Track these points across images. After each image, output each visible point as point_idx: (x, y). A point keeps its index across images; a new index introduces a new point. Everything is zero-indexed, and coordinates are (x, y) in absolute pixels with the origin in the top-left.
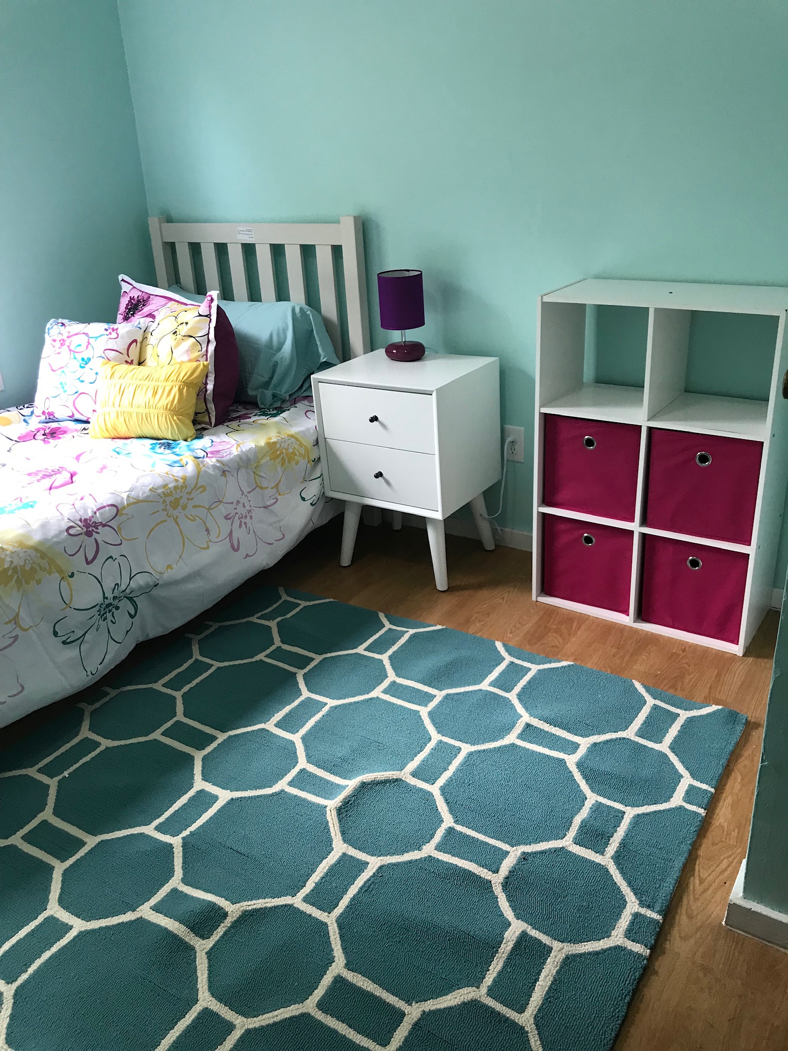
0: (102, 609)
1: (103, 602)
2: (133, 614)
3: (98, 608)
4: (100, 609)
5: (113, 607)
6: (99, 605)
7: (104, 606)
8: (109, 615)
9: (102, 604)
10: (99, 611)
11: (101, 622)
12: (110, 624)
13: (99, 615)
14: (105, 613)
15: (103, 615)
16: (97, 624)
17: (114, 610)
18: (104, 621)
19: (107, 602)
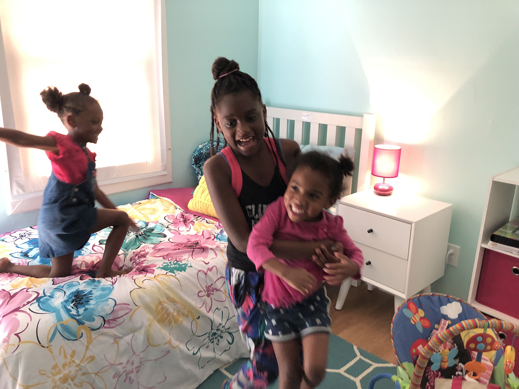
0: (210, 336)
1: (211, 332)
2: (231, 342)
3: (207, 335)
4: (209, 336)
5: (218, 336)
6: (208, 333)
7: (211, 334)
8: (216, 341)
9: (210, 332)
10: (209, 337)
11: (210, 344)
12: (216, 345)
13: (209, 339)
14: (213, 339)
15: (212, 339)
16: (207, 344)
17: (219, 338)
18: (212, 343)
19: (213, 331)
